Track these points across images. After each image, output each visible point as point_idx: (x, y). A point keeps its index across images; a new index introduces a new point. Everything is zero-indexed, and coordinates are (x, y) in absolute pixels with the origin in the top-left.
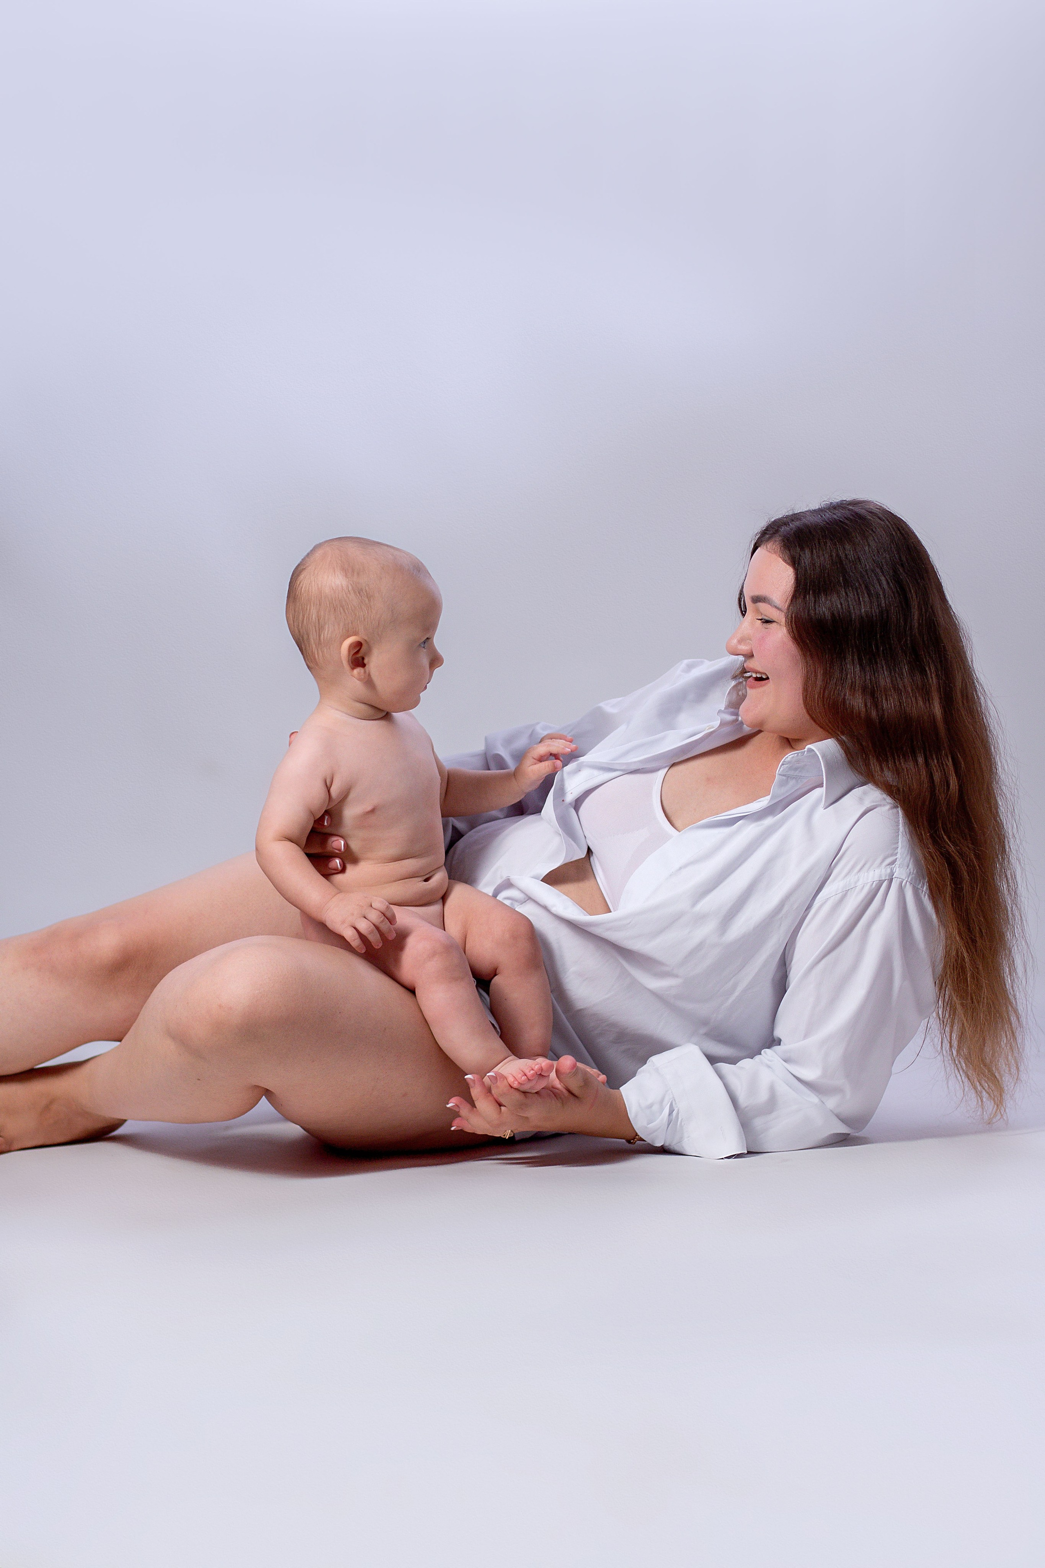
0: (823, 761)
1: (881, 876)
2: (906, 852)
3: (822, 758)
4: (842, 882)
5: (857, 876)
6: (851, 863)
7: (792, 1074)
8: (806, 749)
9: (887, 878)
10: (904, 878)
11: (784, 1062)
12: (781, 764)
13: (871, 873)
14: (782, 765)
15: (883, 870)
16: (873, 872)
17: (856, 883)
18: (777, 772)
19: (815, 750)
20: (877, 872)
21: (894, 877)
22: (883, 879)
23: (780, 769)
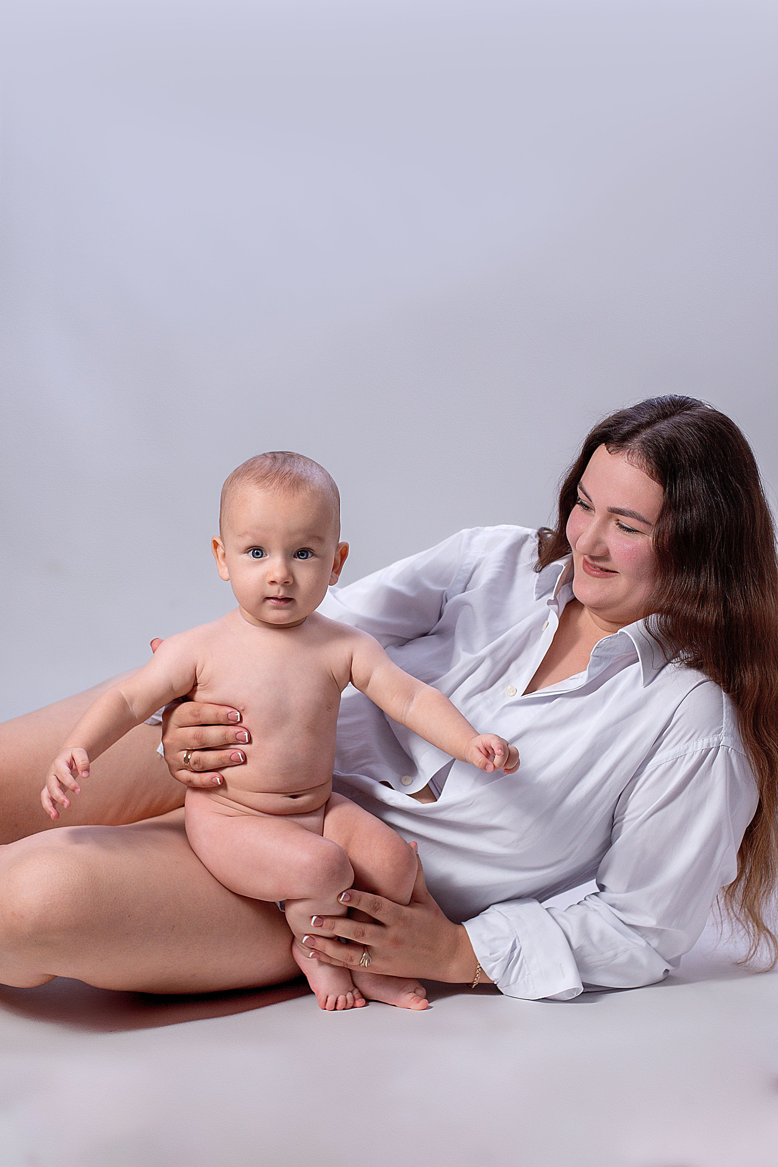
0: (637, 643)
1: (709, 744)
2: (730, 721)
3: (635, 639)
4: (672, 750)
5: (686, 745)
6: (681, 734)
7: (618, 918)
8: (618, 633)
9: (715, 746)
10: (730, 746)
11: (611, 907)
12: (595, 647)
13: (700, 742)
14: (597, 647)
15: (711, 739)
16: (701, 741)
17: (685, 751)
18: (591, 654)
19: (626, 632)
20: (706, 741)
21: (721, 745)
22: (711, 747)
23: (594, 651)
